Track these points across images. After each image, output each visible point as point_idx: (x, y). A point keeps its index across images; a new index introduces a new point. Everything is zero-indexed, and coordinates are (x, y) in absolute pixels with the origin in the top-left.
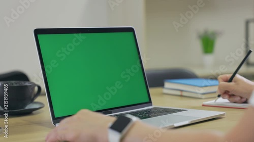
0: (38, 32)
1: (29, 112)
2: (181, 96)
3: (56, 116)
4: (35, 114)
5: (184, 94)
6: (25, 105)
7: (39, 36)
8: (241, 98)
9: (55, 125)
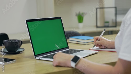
0: (27, 21)
1: (19, 53)
2: (77, 43)
3: (36, 54)
4: (21, 53)
5: (78, 43)
6: (17, 49)
7: (28, 23)
8: (105, 47)
9: (36, 58)
